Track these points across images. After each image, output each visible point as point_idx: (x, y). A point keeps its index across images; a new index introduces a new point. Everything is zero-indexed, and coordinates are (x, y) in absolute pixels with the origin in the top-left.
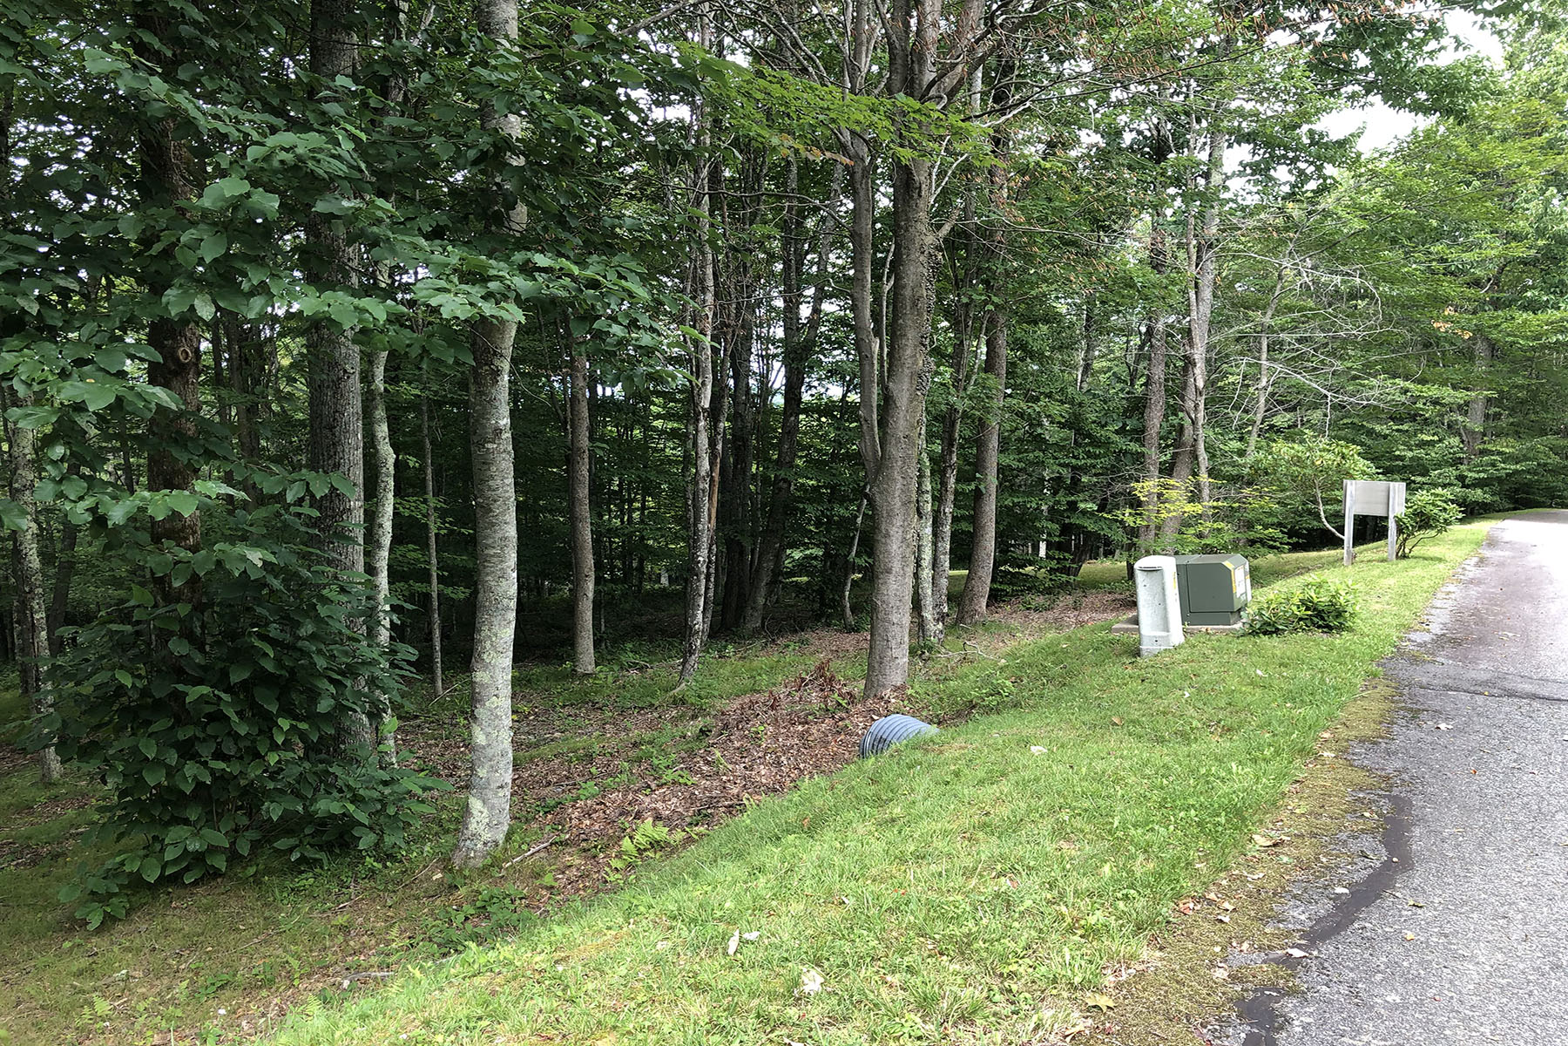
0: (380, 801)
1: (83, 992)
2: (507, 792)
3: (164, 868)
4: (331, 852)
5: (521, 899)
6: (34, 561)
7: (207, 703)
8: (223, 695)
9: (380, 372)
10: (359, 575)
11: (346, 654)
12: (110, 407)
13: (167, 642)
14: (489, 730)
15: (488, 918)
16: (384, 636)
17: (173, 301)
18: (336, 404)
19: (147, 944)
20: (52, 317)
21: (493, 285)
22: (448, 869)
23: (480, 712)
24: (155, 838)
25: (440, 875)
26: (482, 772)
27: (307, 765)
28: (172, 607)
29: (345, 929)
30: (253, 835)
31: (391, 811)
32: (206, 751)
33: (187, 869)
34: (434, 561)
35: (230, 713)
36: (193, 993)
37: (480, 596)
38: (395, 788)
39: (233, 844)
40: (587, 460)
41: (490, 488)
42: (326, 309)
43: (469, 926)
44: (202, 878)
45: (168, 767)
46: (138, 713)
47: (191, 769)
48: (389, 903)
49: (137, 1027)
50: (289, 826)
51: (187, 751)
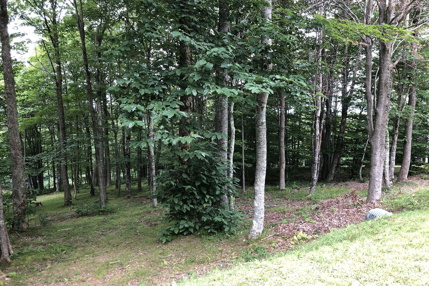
0: (230, 219)
1: (161, 258)
2: (263, 219)
3: (179, 230)
4: (218, 231)
5: (266, 249)
6: (153, 153)
7: (190, 190)
8: (194, 188)
9: (232, 108)
10: (226, 159)
11: (223, 179)
12: (173, 117)
13: (182, 174)
14: (258, 202)
15: (257, 253)
16: (231, 175)
17: (188, 91)
18: (222, 116)
19: (176, 249)
20: (161, 95)
21: (264, 84)
22: (247, 239)
23: (256, 197)
24: (178, 223)
25: (245, 240)
26: (256, 214)
27: (213, 208)
28: (183, 166)
29: (221, 251)
30: (200, 225)
31: (233, 222)
32: (189, 202)
33: (184, 231)
34: (244, 157)
35: (195, 193)
36: (186, 262)
37: (257, 167)
38: (234, 216)
39: (195, 226)
40: (284, 131)
41: (260, 138)
42: (223, 92)
43: (252, 254)
44: (188, 234)
45: (180, 206)
46: (175, 191)
47: (185, 206)
48: (232, 246)
49: (173, 269)
50: (208, 223)
51: (185, 202)
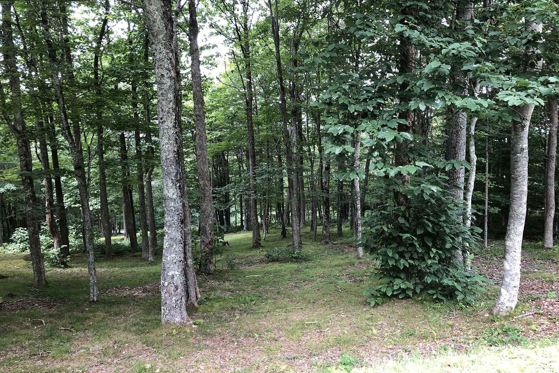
0: (465, 283)
1: (368, 325)
2: (517, 289)
3: (393, 292)
4: (447, 298)
5: (522, 332)
6: (358, 189)
7: (409, 240)
8: (414, 238)
9: (473, 127)
10: (461, 200)
11: (457, 228)
12: (392, 140)
13: (398, 218)
14: (511, 264)
15: (507, 335)
16: (469, 223)
17: (412, 105)
18: (457, 139)
19: (388, 315)
20: (376, 112)
21: (530, 91)
22: (491, 313)
23: (507, 256)
24: (391, 282)
25: (488, 315)
26: (507, 280)
27: (440, 266)
28: (399, 207)
29: (452, 326)
30: (421, 287)
31: (470, 287)
32: (407, 256)
33: (400, 294)
34: (487, 198)
35: (416, 244)
36: (402, 334)
37: (511, 213)
38: (471, 279)
39: (415, 288)
40: (555, 161)
41: (517, 171)
42: (465, 104)
43: (500, 337)
44: (404, 297)
45: (395, 259)
46: (388, 240)
47: (402, 261)
48: (468, 321)
49: (385, 341)
50: (433, 286)
51: (402, 255)
